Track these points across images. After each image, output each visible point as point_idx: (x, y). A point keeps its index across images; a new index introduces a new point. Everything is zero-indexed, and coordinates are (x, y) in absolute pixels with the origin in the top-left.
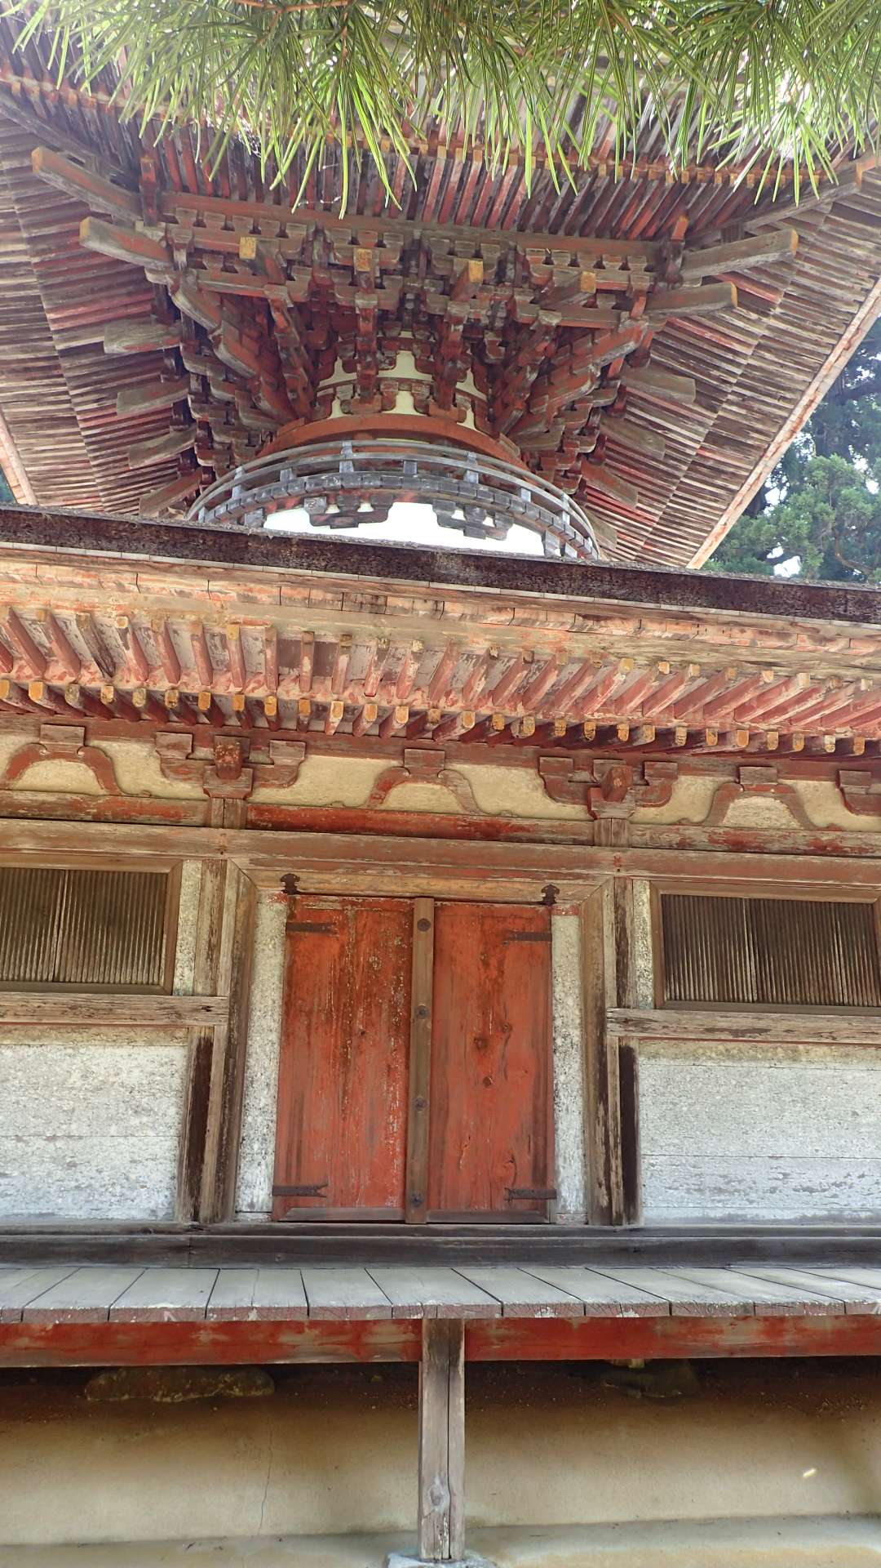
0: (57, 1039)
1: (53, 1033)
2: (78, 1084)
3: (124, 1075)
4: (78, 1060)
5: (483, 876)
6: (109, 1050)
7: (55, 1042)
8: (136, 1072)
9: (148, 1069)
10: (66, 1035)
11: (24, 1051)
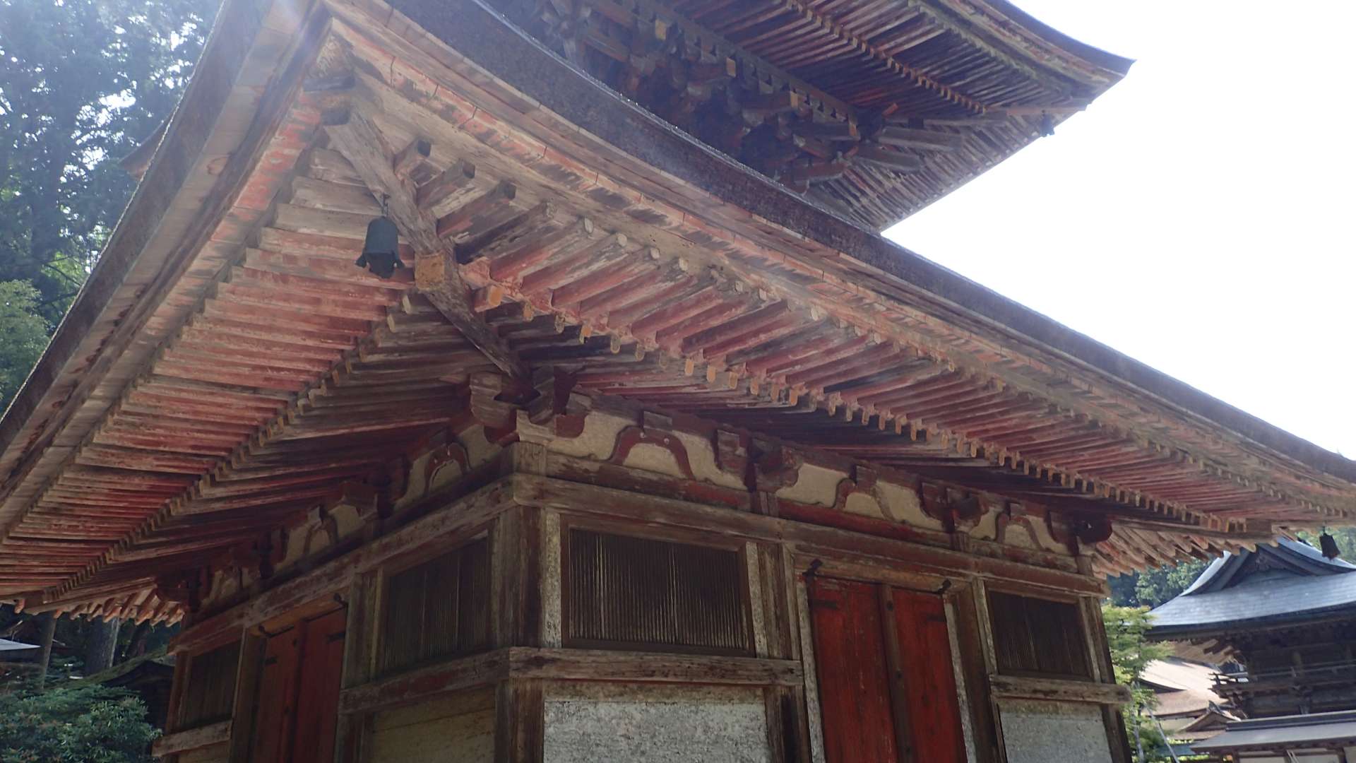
0: (683, 697)
1: (680, 692)
2: (703, 738)
3: (730, 729)
4: (699, 717)
5: (917, 570)
6: (719, 707)
7: (683, 700)
8: (737, 727)
9: (744, 724)
10: (689, 693)
11: (662, 708)
